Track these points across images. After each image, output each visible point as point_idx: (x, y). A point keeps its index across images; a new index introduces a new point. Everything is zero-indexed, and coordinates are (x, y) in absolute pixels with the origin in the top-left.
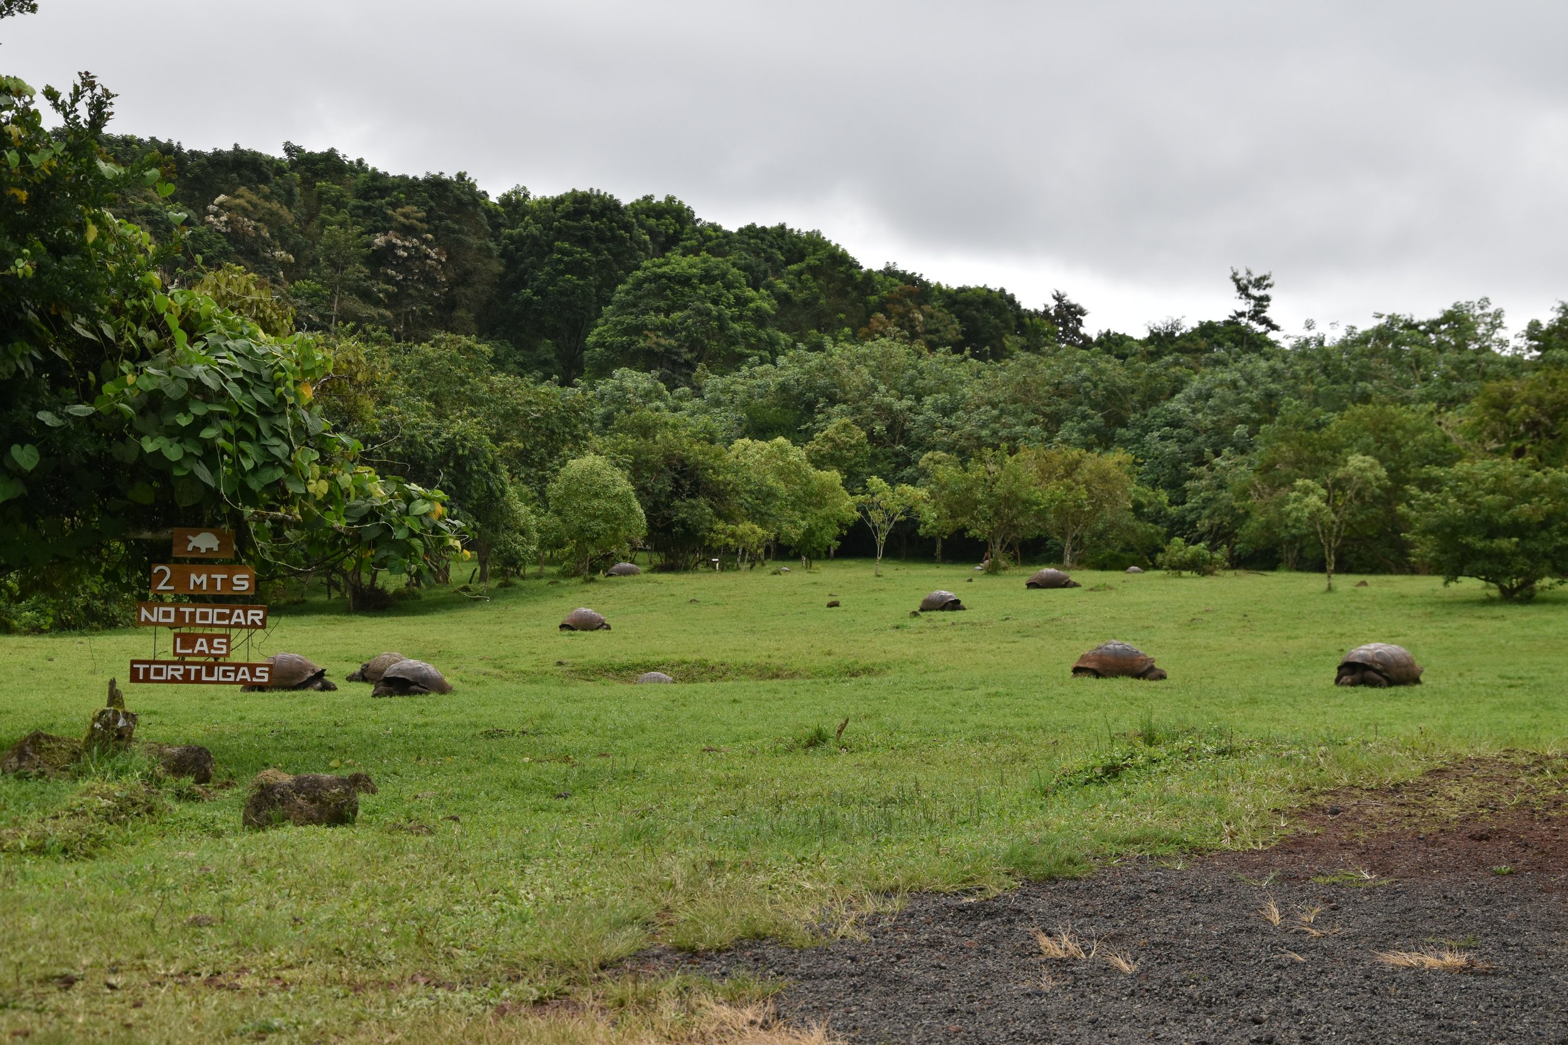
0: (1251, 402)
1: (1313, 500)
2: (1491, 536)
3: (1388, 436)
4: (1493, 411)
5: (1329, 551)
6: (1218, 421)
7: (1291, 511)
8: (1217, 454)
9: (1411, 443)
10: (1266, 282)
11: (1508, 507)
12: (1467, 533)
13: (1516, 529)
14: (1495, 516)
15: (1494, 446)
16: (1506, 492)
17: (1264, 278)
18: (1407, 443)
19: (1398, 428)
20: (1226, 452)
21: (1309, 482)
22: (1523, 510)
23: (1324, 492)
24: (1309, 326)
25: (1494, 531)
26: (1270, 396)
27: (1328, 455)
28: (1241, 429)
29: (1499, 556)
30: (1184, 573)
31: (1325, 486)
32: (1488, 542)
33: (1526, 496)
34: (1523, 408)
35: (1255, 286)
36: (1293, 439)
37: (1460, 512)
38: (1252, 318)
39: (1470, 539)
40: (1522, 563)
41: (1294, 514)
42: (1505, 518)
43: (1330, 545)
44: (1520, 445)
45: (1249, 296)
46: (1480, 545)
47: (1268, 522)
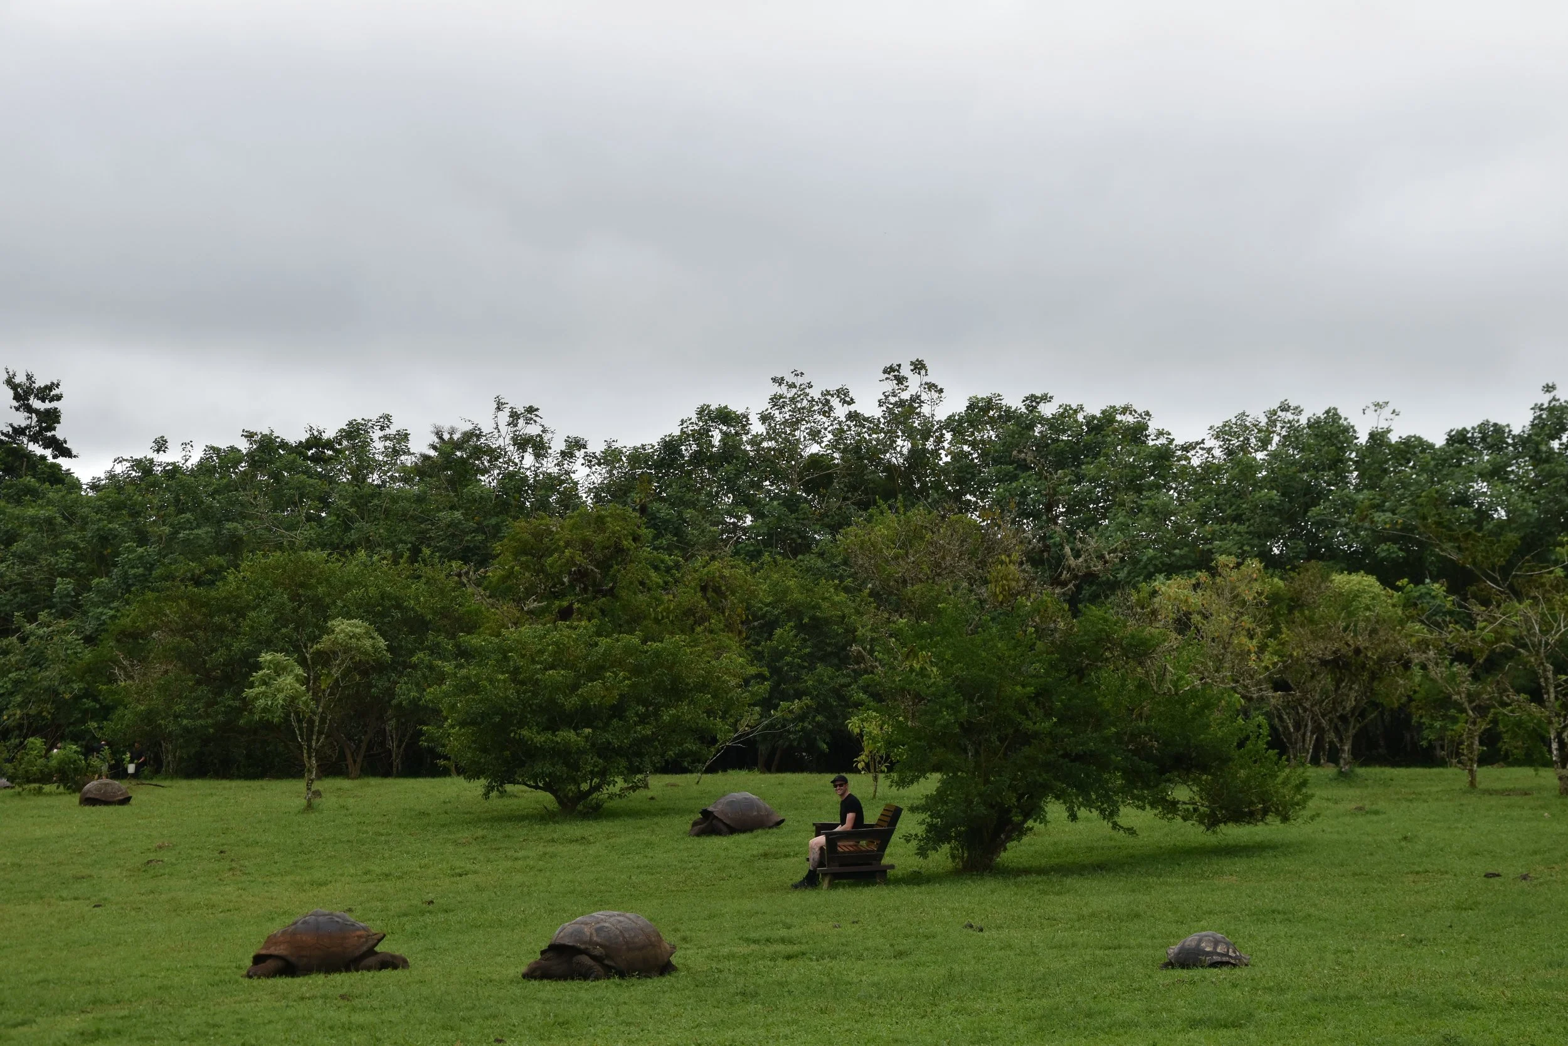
0: (75, 548)
1: (287, 681)
2: (552, 726)
3: (309, 593)
4: (524, 559)
5: (309, 753)
6: (29, 573)
7: (256, 698)
8: (32, 618)
9: (339, 603)
10: (53, 393)
11: (575, 687)
12: (521, 724)
13: (584, 716)
14: (560, 698)
15: (532, 604)
16: (570, 666)
17: (50, 388)
18: (334, 602)
19: (319, 583)
20: (43, 616)
21: (280, 656)
22: (594, 690)
23: (299, 670)
24: (161, 445)
25: (555, 719)
26: (105, 539)
27: (227, 619)
28: (64, 585)
29: (564, 754)
30: (47, 788)
31: (302, 662)
32: (549, 735)
33: (596, 671)
34: (567, 552)
35: (36, 396)
36: (182, 598)
37: (511, 693)
38: (34, 439)
39: (525, 732)
40: (591, 761)
41: (261, 702)
42: (571, 702)
43: (310, 747)
44: (565, 604)
45: (29, 409)
46: (540, 739)
47: (150, 712)
